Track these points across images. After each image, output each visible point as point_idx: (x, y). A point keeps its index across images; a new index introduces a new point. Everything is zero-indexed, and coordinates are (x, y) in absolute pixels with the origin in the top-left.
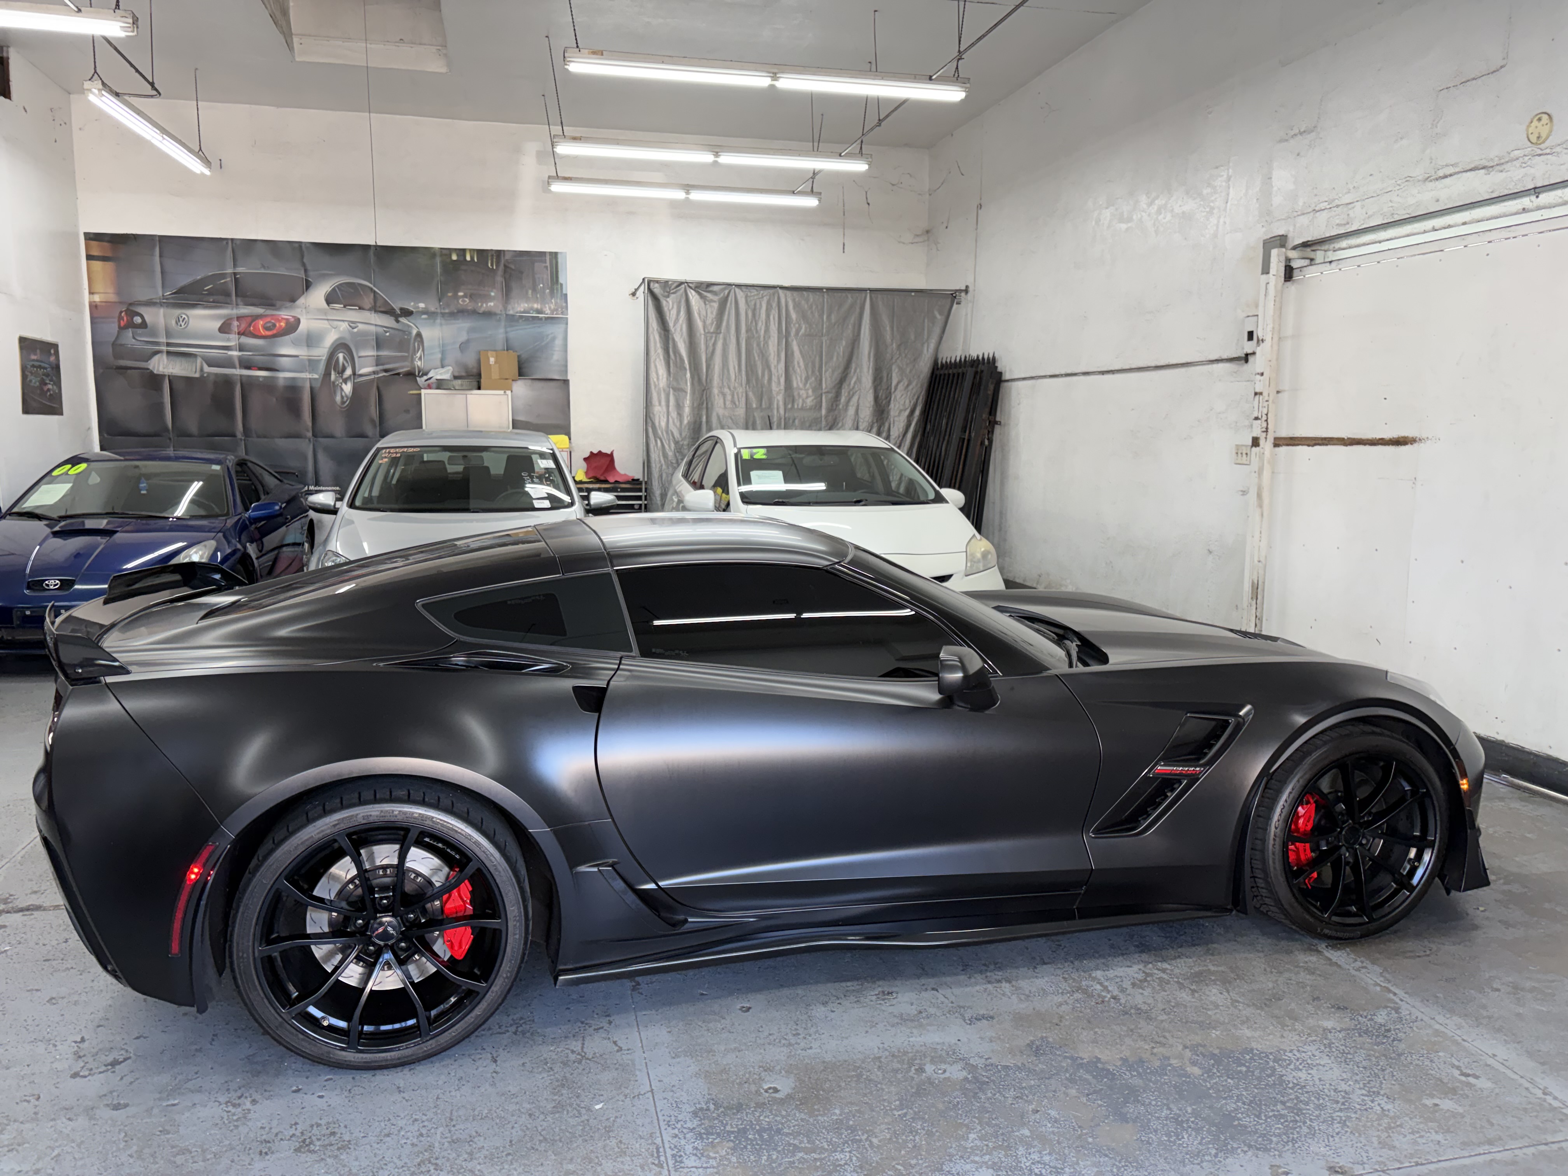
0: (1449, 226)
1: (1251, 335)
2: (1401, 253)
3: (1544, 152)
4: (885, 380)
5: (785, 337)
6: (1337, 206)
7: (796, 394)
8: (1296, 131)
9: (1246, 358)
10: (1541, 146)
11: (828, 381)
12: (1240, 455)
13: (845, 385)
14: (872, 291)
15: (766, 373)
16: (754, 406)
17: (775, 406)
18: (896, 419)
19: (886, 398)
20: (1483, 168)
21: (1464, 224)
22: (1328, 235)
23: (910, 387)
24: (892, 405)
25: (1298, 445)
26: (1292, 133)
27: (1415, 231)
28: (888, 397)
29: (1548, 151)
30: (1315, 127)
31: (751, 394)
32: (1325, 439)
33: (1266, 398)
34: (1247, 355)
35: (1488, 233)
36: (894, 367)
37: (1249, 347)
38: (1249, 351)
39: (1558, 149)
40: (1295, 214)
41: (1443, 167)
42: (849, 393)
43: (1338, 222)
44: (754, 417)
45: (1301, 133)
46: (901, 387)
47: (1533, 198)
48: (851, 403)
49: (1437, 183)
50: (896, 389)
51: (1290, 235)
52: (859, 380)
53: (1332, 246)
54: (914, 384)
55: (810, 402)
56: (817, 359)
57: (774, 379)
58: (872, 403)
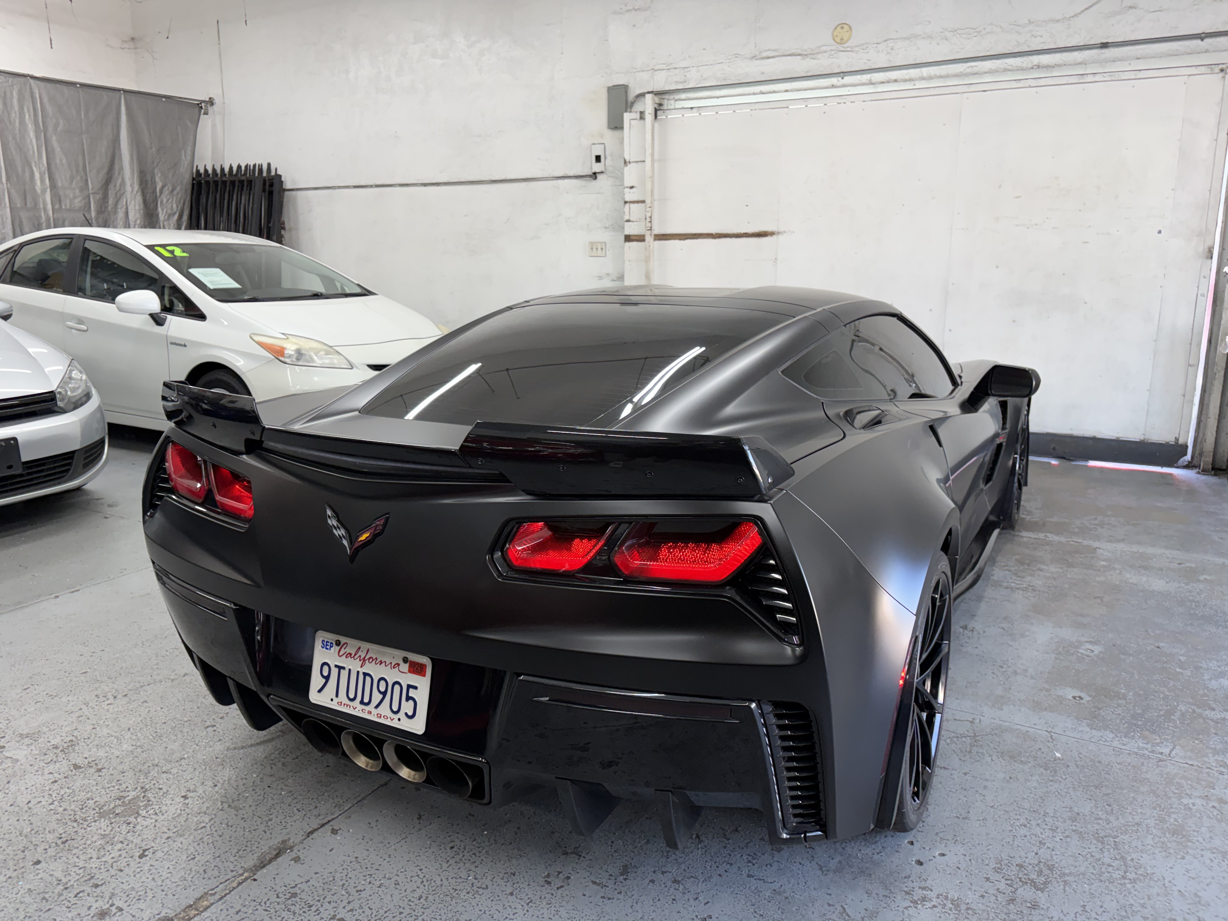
0: (774, 92)
1: (598, 159)
2: (754, 107)
3: (846, 49)
4: (150, 182)
5: (42, 131)
6: (675, 68)
7: (61, 193)
8: (629, 7)
9: (594, 176)
10: (844, 45)
11: (94, 183)
12: (594, 249)
13: (111, 186)
14: (125, 91)
15: (27, 169)
16: (19, 205)
17: (42, 206)
18: (165, 223)
19: (154, 202)
20: (799, 55)
21: (786, 91)
22: (667, 88)
23: (175, 192)
24: (160, 209)
25: (670, 239)
26: (627, 8)
27: (746, 92)
28: (155, 201)
29: (849, 49)
30: (649, 7)
31: (13, 191)
32: (695, 234)
33: (649, 205)
34: (595, 173)
35: (825, 99)
36: (156, 171)
37: (597, 167)
38: (597, 171)
39: (857, 49)
40: (635, 70)
41: (766, 51)
42: (116, 194)
43: (675, 80)
44: (20, 217)
45: (636, 10)
46: (166, 191)
47: (840, 79)
48: (119, 206)
49: (762, 61)
50: (161, 193)
51: (630, 86)
52: (123, 183)
53: (672, 97)
54: (178, 188)
55: (78, 203)
56: (80, 158)
57: (37, 175)
58: (142, 205)
